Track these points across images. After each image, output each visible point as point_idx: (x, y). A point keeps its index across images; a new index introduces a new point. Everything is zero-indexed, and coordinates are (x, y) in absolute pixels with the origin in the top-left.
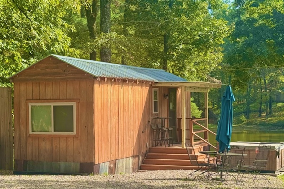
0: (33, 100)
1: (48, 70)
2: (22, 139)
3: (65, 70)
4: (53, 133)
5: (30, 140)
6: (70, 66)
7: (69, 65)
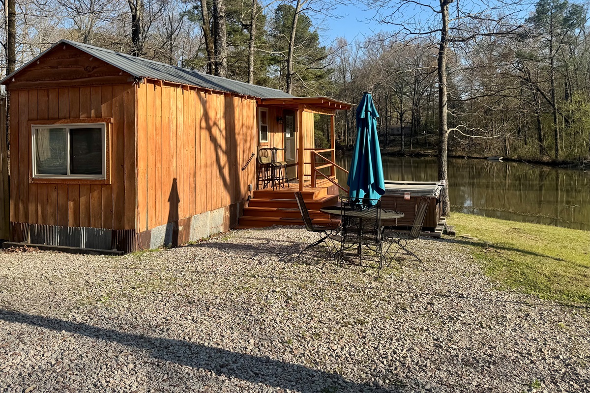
0: (38, 119)
1: (62, 69)
2: (22, 186)
3: (87, 67)
4: (70, 176)
5: (34, 188)
6: (96, 59)
7: (93, 57)
